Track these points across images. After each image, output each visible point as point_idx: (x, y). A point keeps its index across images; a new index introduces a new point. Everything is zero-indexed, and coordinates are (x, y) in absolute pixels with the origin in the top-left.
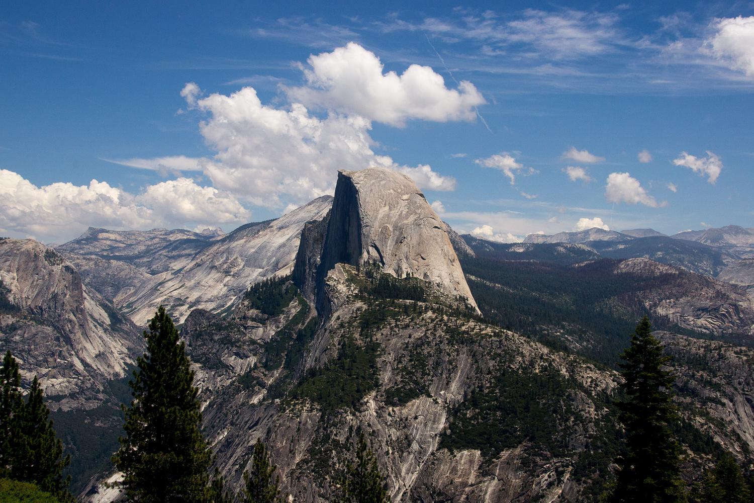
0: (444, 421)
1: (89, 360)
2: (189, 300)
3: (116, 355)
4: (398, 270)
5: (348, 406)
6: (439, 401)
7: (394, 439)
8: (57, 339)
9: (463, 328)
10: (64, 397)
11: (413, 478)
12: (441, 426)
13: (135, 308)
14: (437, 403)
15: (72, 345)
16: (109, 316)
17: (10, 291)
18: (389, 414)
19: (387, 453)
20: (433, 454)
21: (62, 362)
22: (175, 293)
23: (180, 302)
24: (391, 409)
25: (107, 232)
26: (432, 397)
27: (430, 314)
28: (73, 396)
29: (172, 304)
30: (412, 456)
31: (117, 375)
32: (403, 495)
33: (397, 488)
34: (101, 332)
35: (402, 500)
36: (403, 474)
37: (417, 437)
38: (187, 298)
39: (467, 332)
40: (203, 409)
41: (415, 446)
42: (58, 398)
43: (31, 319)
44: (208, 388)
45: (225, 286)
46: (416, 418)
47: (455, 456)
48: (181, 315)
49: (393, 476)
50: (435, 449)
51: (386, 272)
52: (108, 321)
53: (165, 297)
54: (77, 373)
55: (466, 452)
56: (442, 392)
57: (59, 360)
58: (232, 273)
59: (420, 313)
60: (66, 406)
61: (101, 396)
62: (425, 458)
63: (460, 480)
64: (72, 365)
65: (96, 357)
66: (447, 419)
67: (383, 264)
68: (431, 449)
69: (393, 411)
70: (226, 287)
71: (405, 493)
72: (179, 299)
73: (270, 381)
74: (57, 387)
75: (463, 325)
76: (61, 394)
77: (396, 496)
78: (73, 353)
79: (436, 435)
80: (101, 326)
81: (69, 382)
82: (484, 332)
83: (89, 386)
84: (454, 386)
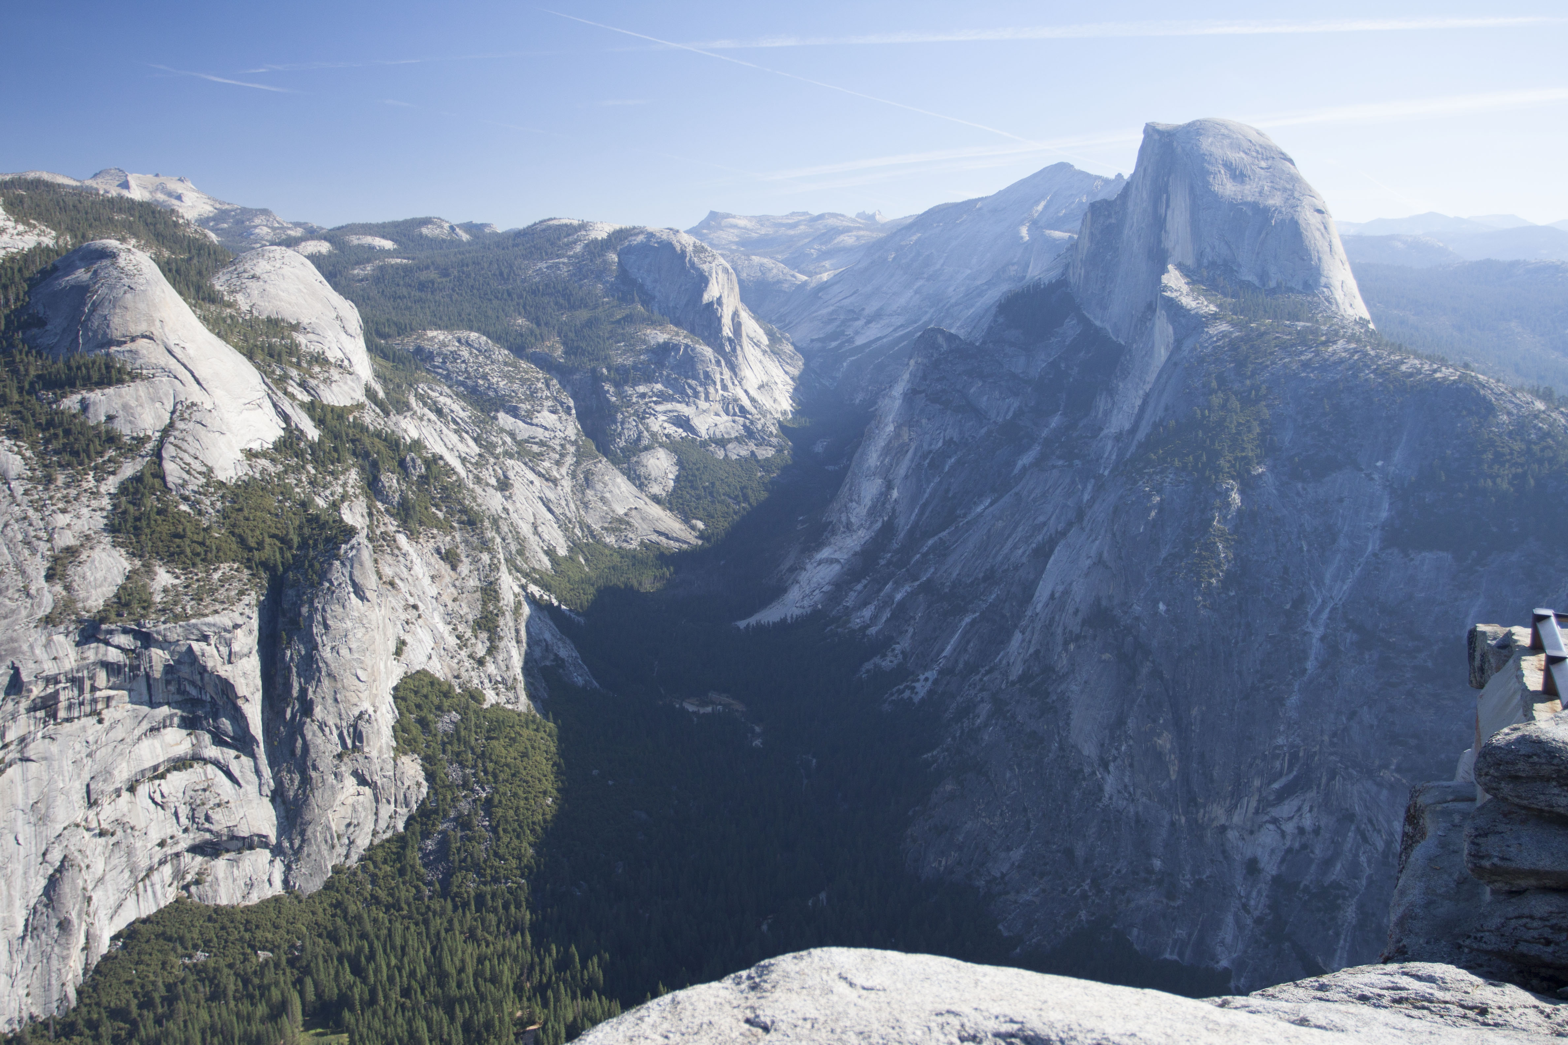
0: (1387, 506)
1: (753, 393)
2: (867, 312)
3: (780, 386)
4: (1263, 276)
5: (1234, 479)
6: (1376, 476)
7: (1308, 529)
8: (718, 363)
9: (1404, 368)
10: (730, 441)
11: (1345, 588)
12: (1384, 515)
13: (790, 323)
14: (1372, 479)
15: (736, 375)
16: (767, 334)
17: (654, 298)
18: (1298, 494)
19: (1301, 549)
20: (1375, 555)
21: (725, 394)
22: (846, 302)
23: (854, 314)
24: (1300, 486)
25: (734, 217)
26: (1361, 470)
27: (1341, 343)
28: (738, 440)
29: (842, 317)
30: (1339, 556)
31: (784, 413)
32: (1331, 612)
33: (1320, 600)
34: (758, 353)
35: (1329, 618)
36: (1327, 581)
37: (1346, 528)
38: (863, 309)
39: (1411, 375)
40: (947, 468)
41: (1343, 543)
42: (722, 442)
43: (685, 337)
44: (952, 439)
45: (916, 292)
46: (1341, 500)
47: (1412, 560)
48: (857, 333)
49: (1312, 582)
50: (1377, 547)
51: (1243, 278)
52: (765, 340)
53: (831, 308)
54: (743, 410)
55: (1427, 554)
56: (1379, 464)
57: (721, 392)
58: (925, 276)
59: (1325, 344)
60: (736, 451)
61: (774, 440)
62: (1362, 560)
63: (1423, 595)
64: (736, 400)
65: (759, 388)
66: (1391, 504)
67: (1239, 266)
68: (1370, 548)
69: (1304, 489)
70: (918, 296)
71: (1334, 609)
72: (853, 311)
73: (1045, 433)
74: (721, 428)
75: (1402, 363)
76: (726, 436)
77: (1319, 612)
78: (736, 382)
79: (1375, 527)
80: (759, 346)
81: (734, 421)
82: (1438, 375)
83: (759, 427)
84: (1397, 456)
